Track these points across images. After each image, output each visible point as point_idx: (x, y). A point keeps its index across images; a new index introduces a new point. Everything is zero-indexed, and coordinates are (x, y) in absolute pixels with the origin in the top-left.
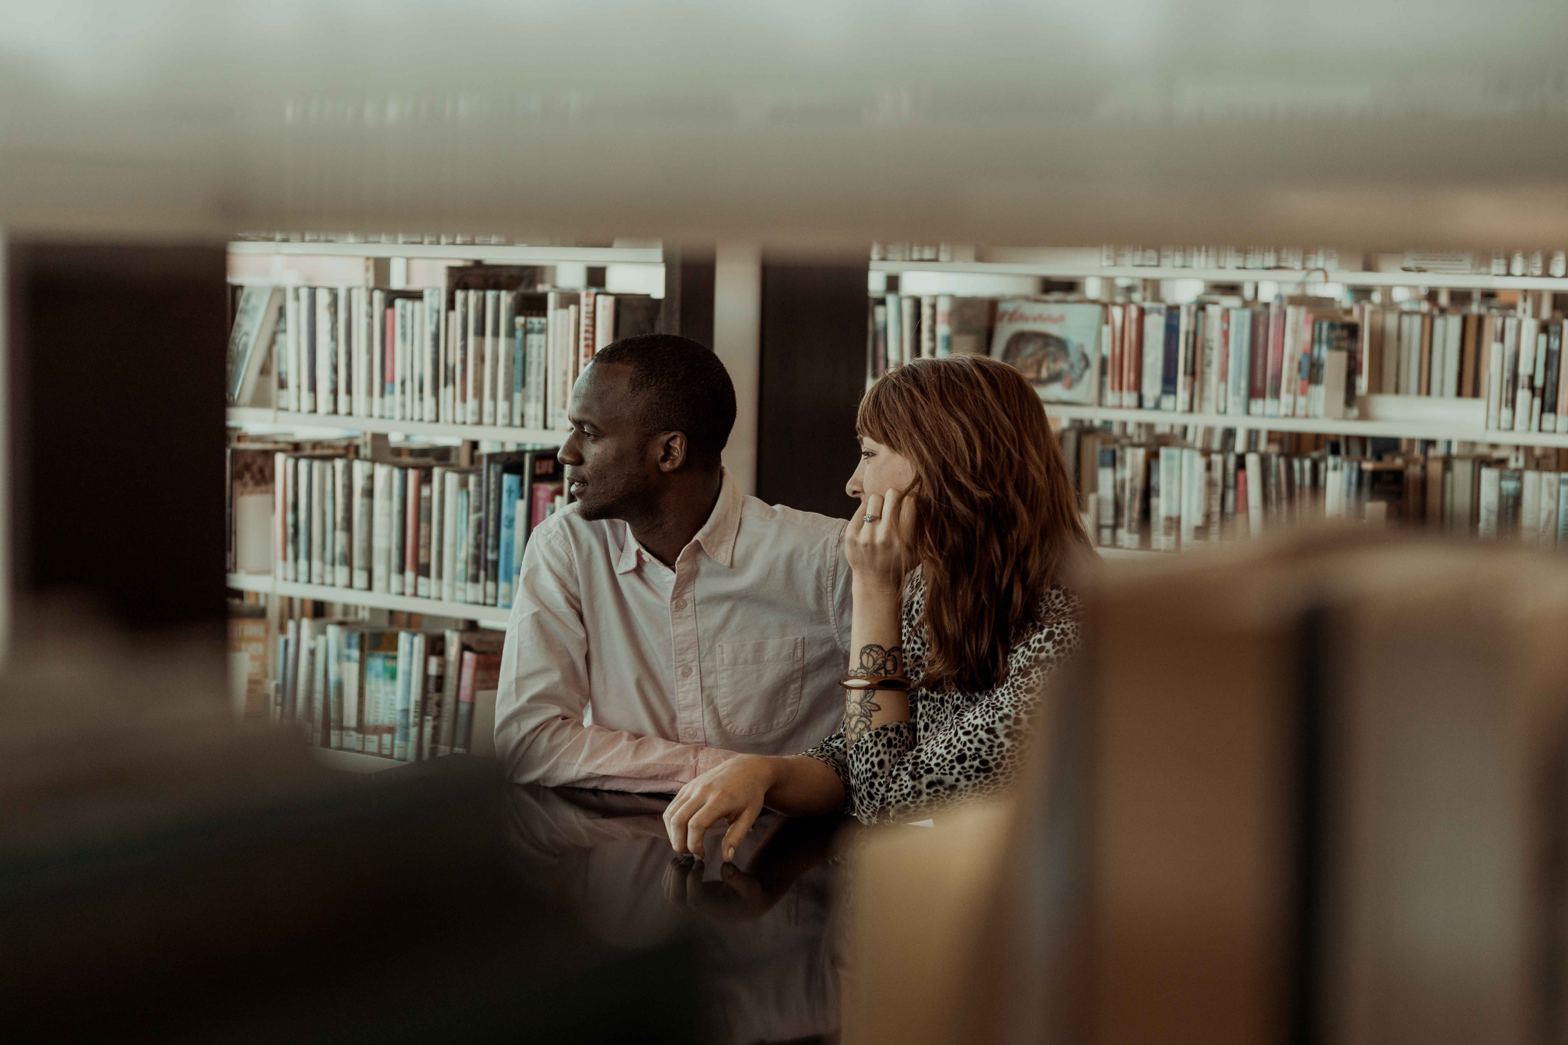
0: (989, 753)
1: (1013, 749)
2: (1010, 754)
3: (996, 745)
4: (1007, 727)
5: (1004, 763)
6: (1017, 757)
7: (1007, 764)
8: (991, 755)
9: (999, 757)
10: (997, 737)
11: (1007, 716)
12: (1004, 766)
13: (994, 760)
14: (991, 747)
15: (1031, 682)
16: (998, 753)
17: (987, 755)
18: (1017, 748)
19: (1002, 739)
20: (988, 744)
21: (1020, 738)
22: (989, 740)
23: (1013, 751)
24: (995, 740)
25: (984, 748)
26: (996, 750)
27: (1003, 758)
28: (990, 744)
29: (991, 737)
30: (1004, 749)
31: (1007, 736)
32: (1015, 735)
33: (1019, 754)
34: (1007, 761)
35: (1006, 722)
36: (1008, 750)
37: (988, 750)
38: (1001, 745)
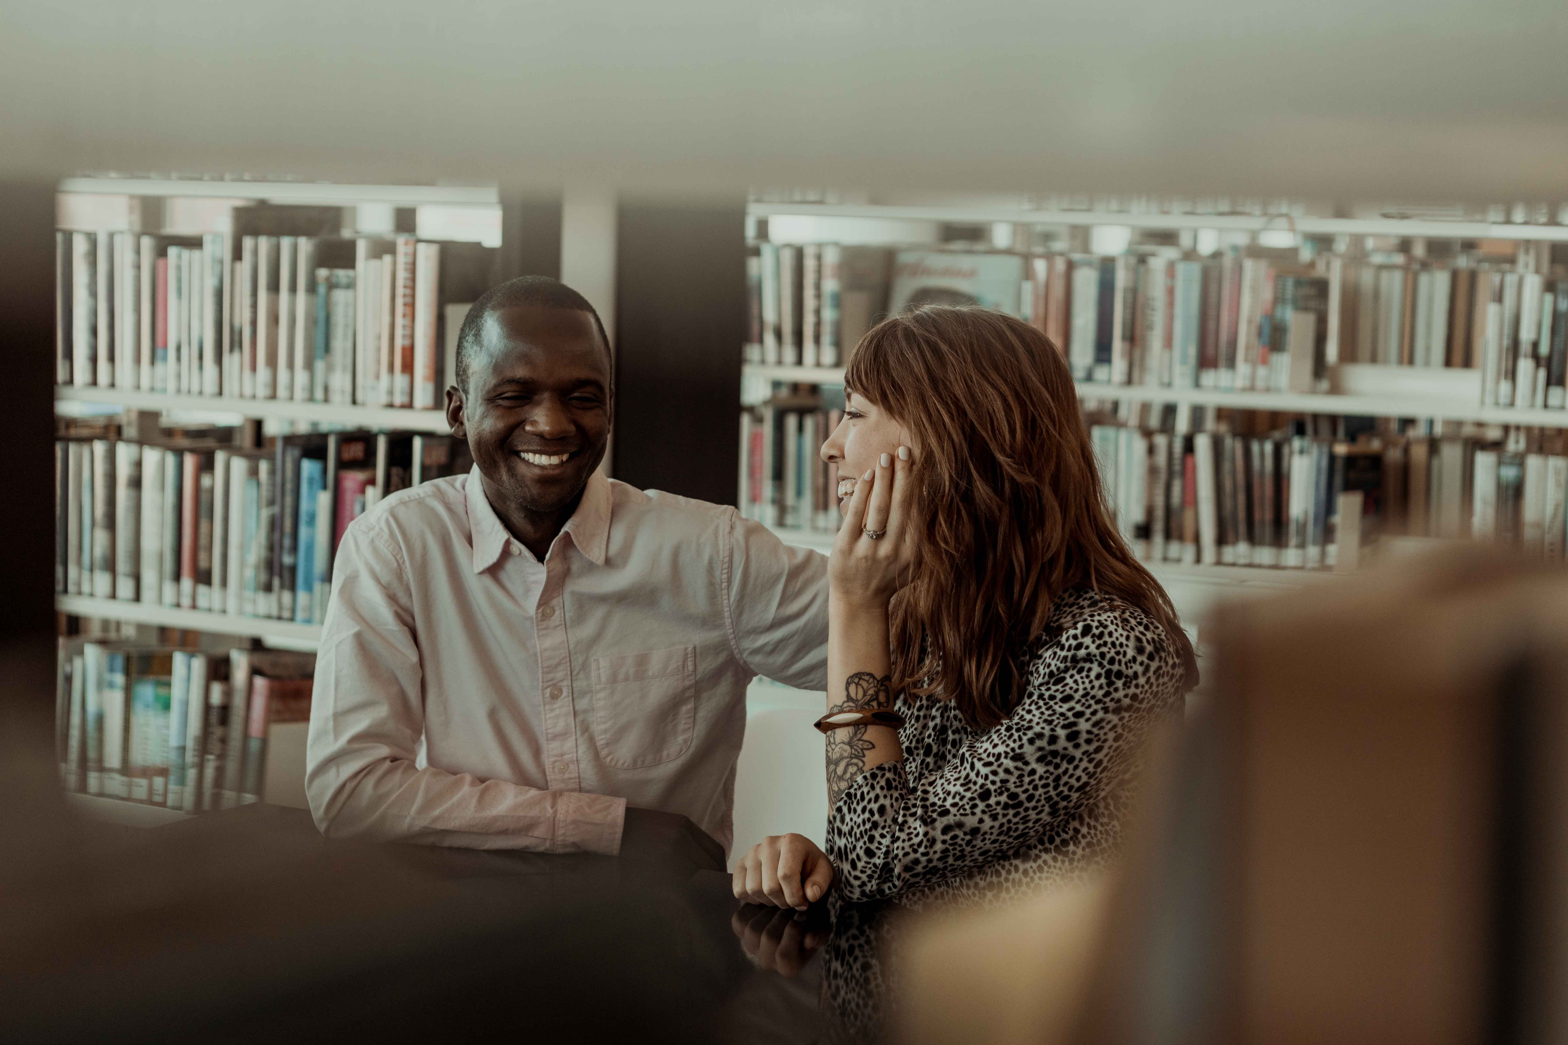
0: (1018, 784)
1: (1048, 775)
2: (1043, 782)
3: (1026, 774)
4: (1040, 749)
5: (1037, 793)
6: (1052, 784)
7: (1040, 795)
8: (1022, 786)
9: (1031, 787)
10: (1027, 763)
11: (1040, 736)
12: (1037, 797)
13: (1025, 792)
14: (1020, 777)
15: (1067, 688)
16: (1030, 783)
17: (1016, 787)
18: (1052, 774)
19: (1034, 765)
20: (1017, 773)
21: (1055, 761)
22: (1017, 768)
23: (1047, 778)
24: (1024, 767)
25: (1013, 779)
26: (1027, 779)
27: (1035, 788)
28: (1019, 773)
29: (1020, 764)
30: (1037, 777)
31: (1039, 760)
32: (1049, 758)
33: (1054, 781)
34: (1041, 791)
35: (1038, 743)
36: (1041, 778)
37: (1017, 781)
38: (1033, 772)
